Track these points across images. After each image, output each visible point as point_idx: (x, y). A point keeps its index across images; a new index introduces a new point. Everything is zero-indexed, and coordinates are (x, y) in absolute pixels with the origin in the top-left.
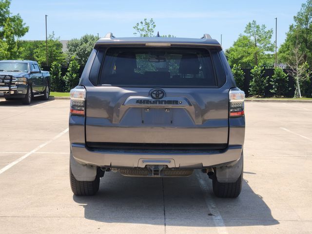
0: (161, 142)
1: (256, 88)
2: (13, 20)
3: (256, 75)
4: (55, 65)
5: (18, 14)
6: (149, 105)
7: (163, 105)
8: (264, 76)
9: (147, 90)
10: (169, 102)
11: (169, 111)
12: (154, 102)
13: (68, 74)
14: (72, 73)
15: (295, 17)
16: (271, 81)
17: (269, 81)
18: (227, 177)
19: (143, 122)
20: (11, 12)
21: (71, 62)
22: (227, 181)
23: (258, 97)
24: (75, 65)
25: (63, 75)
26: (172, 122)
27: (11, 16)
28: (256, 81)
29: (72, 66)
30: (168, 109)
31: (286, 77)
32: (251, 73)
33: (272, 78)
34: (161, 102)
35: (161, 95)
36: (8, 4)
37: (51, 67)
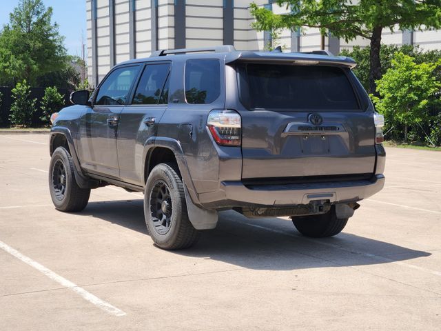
0: (319, 174)
1: (21, 115)
3: (19, 96)
6: (310, 132)
8: (30, 98)
10: (327, 129)
11: (325, 139)
15: (11, 15)
16: (42, 105)
17: (38, 105)
19: (303, 152)
23: (23, 127)
26: (329, 151)
28: (19, 105)
30: (325, 136)
31: (62, 100)
32: (12, 93)
33: (43, 101)
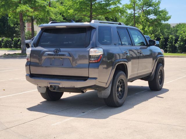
2: (162, 12)
4: (171, 37)
5: (165, 9)
7: (58, 56)
9: (53, 49)
11: (62, 59)
12: (55, 55)
13: (178, 42)
14: (181, 42)
18: (103, 95)
19: (51, 64)
20: (160, 7)
21: (181, 35)
22: (102, 97)
24: (183, 37)
25: (176, 43)
26: (63, 65)
27: (160, 10)
29: (181, 38)
34: (57, 55)
35: (58, 52)
36: (159, 2)
37: (169, 39)
